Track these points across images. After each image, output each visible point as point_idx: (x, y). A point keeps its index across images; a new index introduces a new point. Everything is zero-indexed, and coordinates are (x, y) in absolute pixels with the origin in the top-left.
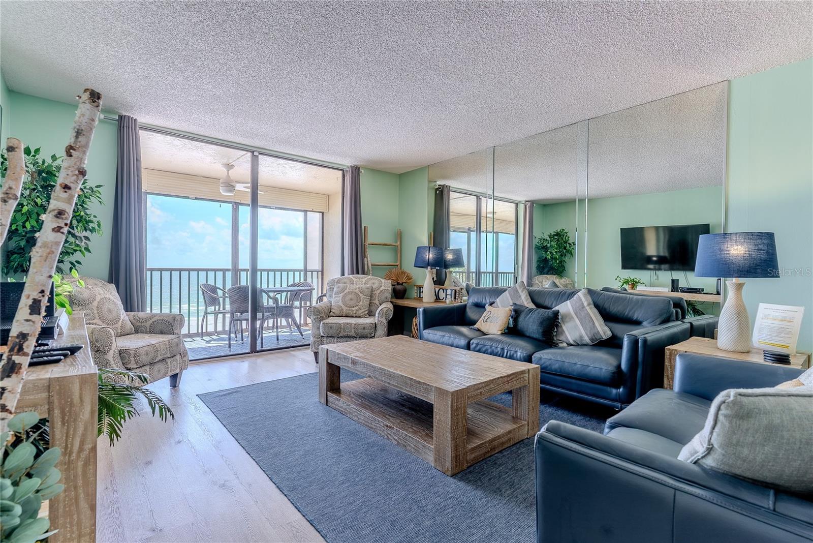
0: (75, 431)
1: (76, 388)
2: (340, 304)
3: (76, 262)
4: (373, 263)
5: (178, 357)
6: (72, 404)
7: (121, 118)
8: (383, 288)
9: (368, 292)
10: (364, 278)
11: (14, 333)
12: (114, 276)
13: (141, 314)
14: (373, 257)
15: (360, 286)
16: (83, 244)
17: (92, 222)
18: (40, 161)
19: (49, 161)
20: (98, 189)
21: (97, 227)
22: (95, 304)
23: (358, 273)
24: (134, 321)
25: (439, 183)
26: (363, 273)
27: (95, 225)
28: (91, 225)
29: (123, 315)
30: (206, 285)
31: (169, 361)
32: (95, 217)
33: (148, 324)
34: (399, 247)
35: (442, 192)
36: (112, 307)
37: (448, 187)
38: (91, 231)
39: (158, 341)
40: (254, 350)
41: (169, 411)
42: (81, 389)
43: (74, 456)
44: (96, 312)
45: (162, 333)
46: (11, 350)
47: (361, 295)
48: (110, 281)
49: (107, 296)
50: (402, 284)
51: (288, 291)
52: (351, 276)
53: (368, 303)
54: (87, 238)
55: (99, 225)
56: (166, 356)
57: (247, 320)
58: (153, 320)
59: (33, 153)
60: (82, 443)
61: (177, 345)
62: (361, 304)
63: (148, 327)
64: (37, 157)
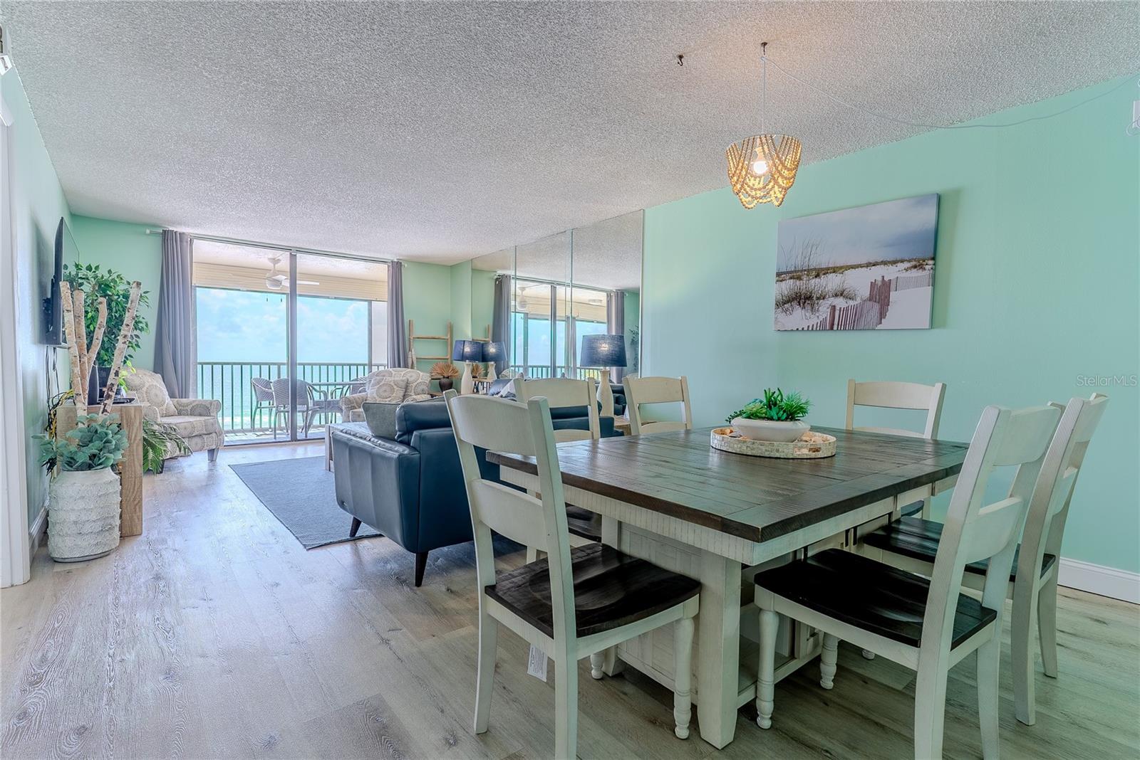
0: (133, 429)
1: (133, 412)
2: (375, 395)
3: (129, 355)
4: (419, 357)
5: (214, 435)
6: (131, 418)
7: (164, 231)
8: (420, 380)
9: (403, 384)
10: (403, 371)
11: (109, 383)
12: (159, 367)
13: (184, 400)
14: (418, 351)
15: (396, 379)
16: (134, 340)
17: (141, 322)
18: (100, 276)
19: (106, 276)
20: (146, 295)
21: (145, 327)
22: (144, 389)
23: (399, 366)
24: (177, 406)
25: (500, 272)
26: (406, 366)
27: (144, 326)
28: (140, 325)
29: (168, 399)
30: (259, 380)
31: (205, 437)
32: (143, 318)
33: (189, 408)
34: (449, 340)
35: (501, 282)
36: (158, 393)
37: (507, 277)
38: (140, 330)
39: (195, 419)
40: (294, 439)
41: (189, 449)
42: (135, 412)
43: (132, 441)
44: (145, 395)
45: (200, 415)
46: (108, 389)
47: (395, 387)
48: (155, 372)
49: (154, 384)
50: (448, 377)
51: (351, 384)
52: (391, 370)
53: (402, 394)
54: (137, 336)
55: (147, 325)
56: (202, 432)
57: (288, 412)
58: (193, 404)
59: (93, 270)
60: (135, 436)
61: (213, 424)
62: (394, 395)
63: (189, 411)
64: (97, 272)
